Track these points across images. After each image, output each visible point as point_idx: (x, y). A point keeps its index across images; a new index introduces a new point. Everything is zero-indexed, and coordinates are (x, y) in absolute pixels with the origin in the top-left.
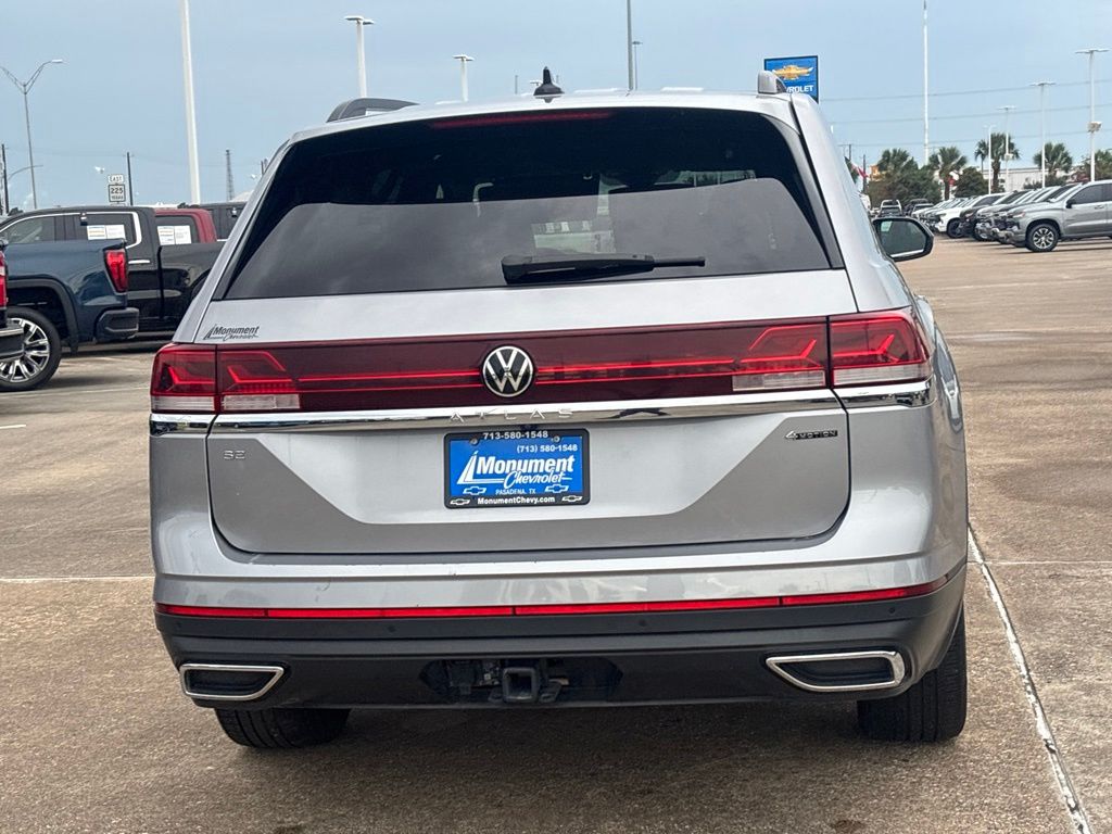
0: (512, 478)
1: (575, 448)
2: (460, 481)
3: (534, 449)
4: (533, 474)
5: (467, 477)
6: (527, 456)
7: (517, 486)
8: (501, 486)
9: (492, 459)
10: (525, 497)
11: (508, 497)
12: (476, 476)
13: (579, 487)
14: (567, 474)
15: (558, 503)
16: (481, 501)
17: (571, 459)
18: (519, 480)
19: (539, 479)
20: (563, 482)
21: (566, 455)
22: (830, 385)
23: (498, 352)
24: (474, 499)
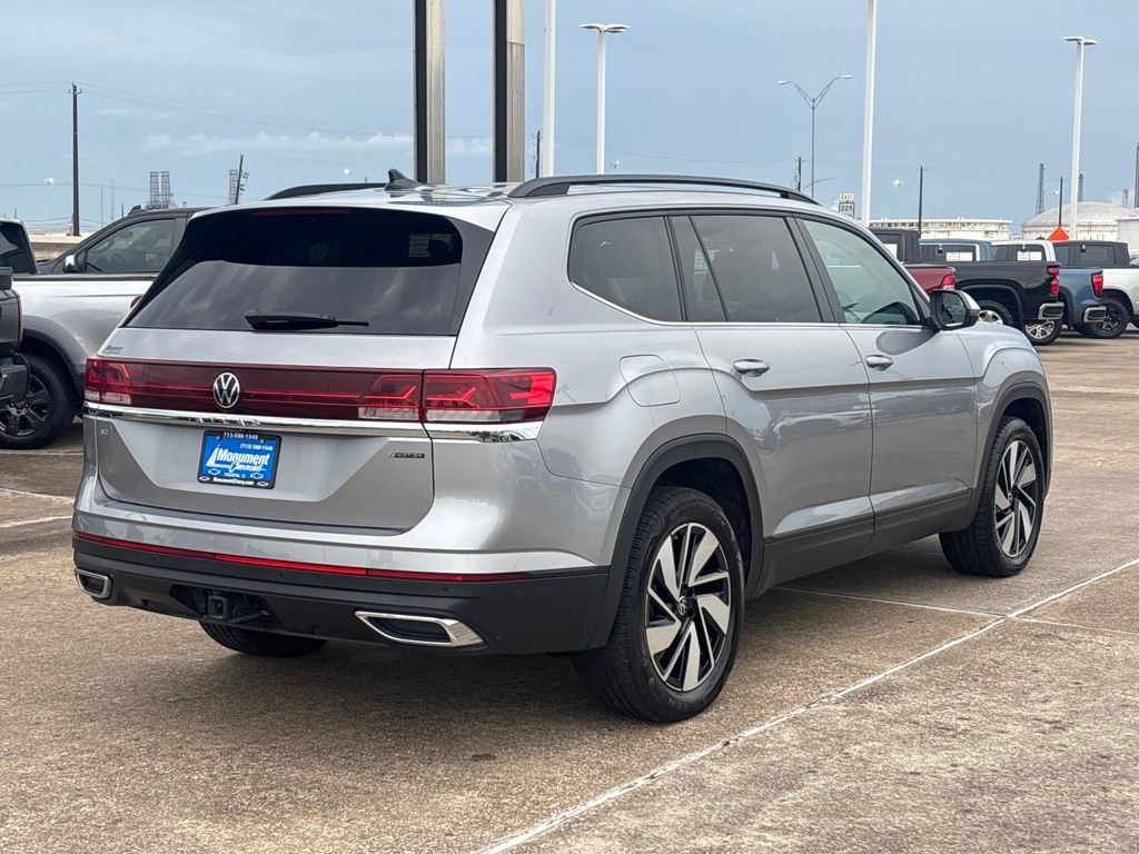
0: (234, 466)
1: (271, 448)
2: (208, 465)
3: (250, 447)
4: (245, 464)
5: (211, 463)
6: (245, 451)
7: (236, 472)
8: (227, 470)
9: (226, 451)
10: (239, 479)
11: (231, 478)
12: (217, 462)
13: (270, 478)
14: (264, 466)
15: (255, 486)
16: (215, 479)
17: (268, 456)
18: (239, 467)
19: (248, 468)
20: (261, 472)
21: (265, 453)
22: (423, 420)
23: (222, 376)
24: (212, 477)
